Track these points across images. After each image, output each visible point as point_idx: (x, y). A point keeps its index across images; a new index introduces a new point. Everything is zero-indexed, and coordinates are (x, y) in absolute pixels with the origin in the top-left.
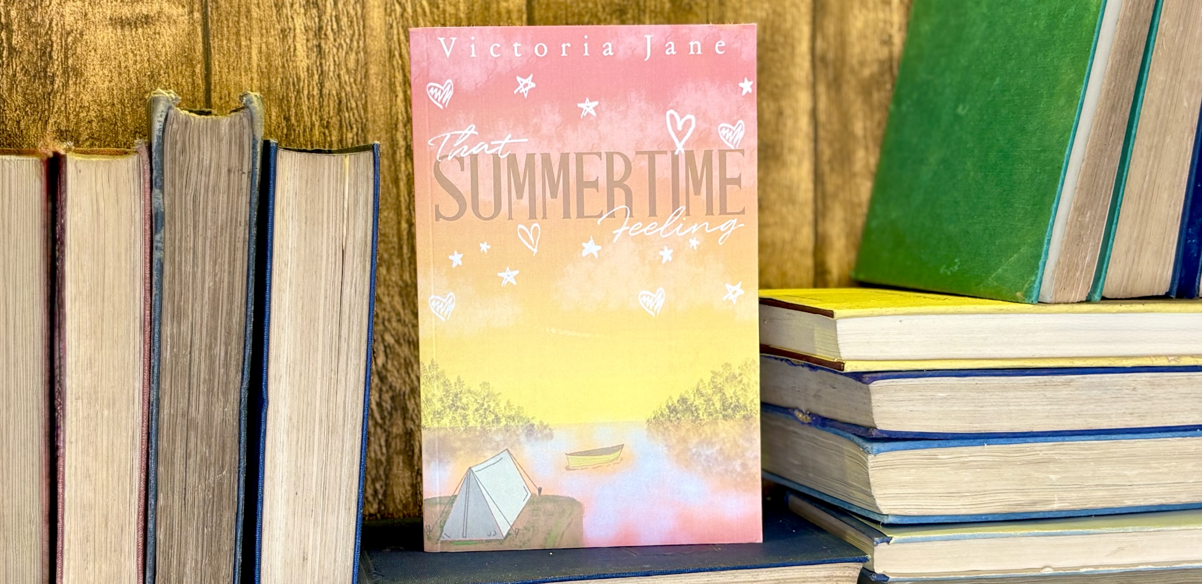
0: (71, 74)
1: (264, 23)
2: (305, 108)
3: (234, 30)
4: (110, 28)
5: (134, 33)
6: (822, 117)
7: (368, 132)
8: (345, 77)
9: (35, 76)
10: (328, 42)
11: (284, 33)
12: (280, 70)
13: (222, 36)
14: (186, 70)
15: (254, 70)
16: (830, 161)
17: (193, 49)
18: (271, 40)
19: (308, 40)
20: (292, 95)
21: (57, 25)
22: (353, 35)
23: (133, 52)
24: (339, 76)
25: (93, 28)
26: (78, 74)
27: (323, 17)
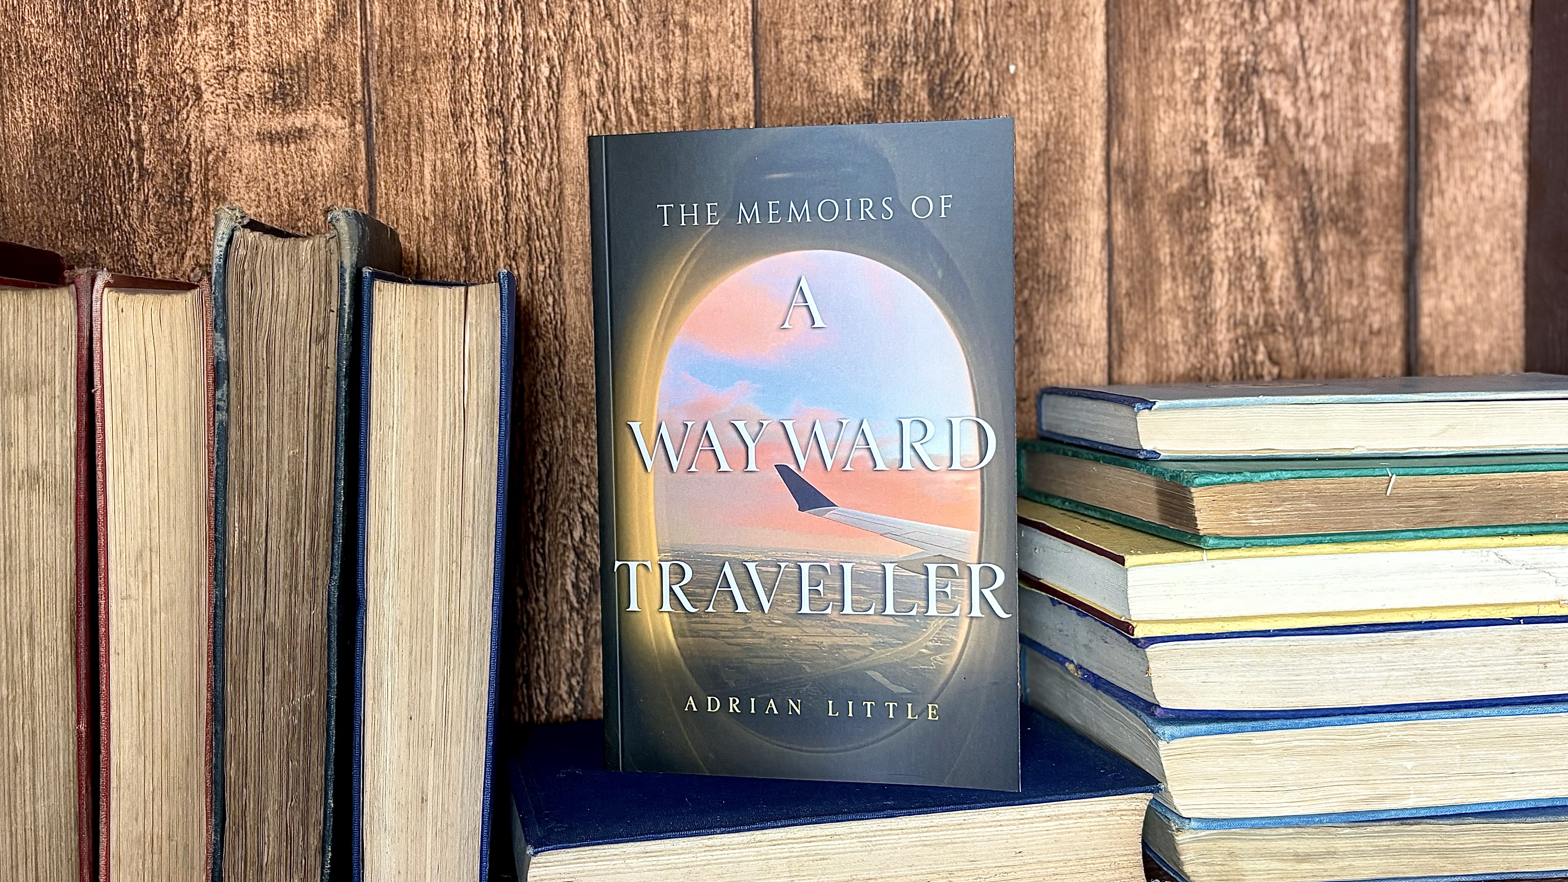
0: (212, 199)
1: (438, 136)
2: (487, 236)
3: (404, 144)
4: (258, 144)
5: (285, 150)
6: (1119, 242)
7: (564, 263)
8: (535, 199)
9: (169, 202)
10: (516, 158)
11: (462, 148)
12: (458, 191)
13: (389, 151)
14: (346, 192)
15: (427, 191)
16: (1128, 294)
17: (354, 168)
18: (447, 156)
19: (491, 156)
20: (473, 221)
21: (196, 141)
22: (545, 150)
23: (284, 172)
24: (528, 197)
25: (238, 145)
26: (221, 199)
27: (510, 128)
